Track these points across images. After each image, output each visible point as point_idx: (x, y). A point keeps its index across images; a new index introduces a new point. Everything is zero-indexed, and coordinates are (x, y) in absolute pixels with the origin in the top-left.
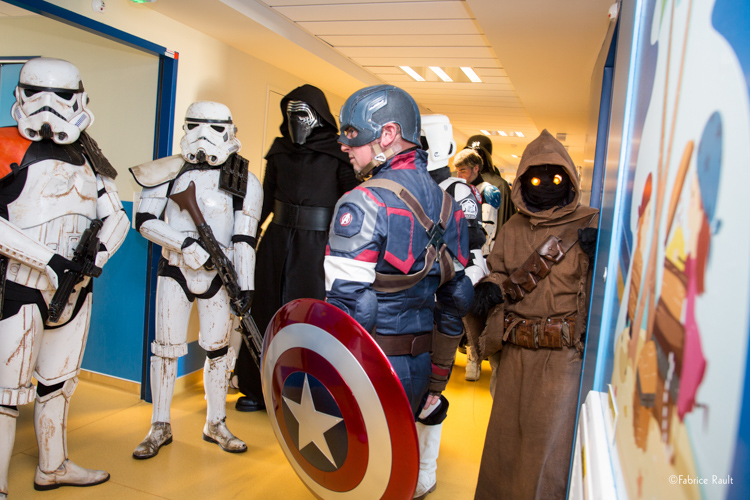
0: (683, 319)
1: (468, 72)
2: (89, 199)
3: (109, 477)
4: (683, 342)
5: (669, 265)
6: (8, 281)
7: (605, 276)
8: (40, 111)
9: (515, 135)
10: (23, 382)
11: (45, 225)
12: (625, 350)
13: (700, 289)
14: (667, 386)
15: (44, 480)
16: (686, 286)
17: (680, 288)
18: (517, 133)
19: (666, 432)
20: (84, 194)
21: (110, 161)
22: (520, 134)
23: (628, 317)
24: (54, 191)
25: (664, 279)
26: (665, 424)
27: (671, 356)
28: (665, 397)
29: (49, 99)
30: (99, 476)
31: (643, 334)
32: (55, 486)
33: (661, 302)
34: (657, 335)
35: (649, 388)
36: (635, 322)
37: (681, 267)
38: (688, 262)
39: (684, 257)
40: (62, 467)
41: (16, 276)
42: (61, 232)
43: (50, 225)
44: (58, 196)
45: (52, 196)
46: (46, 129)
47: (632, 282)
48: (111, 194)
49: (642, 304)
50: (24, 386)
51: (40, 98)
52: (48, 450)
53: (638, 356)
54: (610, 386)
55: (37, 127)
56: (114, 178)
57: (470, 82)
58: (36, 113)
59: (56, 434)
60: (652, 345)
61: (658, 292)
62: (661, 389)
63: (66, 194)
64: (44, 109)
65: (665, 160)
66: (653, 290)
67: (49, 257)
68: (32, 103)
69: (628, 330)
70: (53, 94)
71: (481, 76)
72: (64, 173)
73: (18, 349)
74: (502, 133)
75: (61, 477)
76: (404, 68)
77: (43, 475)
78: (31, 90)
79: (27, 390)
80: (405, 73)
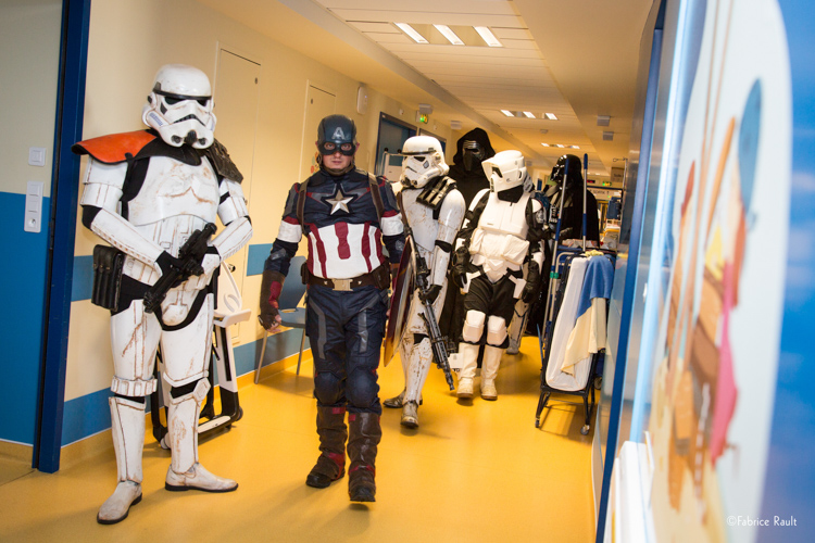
0: (718, 341)
1: (484, 33)
2: (207, 201)
3: (237, 486)
4: (717, 368)
5: (708, 276)
6: (124, 275)
7: (645, 294)
8: (185, 119)
9: (546, 117)
10: (139, 375)
11: (159, 224)
12: (663, 386)
13: (735, 301)
14: (702, 426)
15: (176, 481)
16: (723, 298)
17: (716, 301)
18: (548, 115)
19: (699, 484)
20: (201, 196)
21: (237, 167)
22: (551, 116)
23: (667, 345)
24: (170, 192)
25: (704, 293)
26: (698, 474)
27: (706, 389)
28: (699, 441)
29: (191, 107)
30: (227, 484)
31: (680, 362)
32: (184, 488)
33: (699, 322)
34: (695, 365)
35: (683, 433)
36: (674, 347)
37: (718, 275)
38: (724, 269)
39: (721, 263)
40: (192, 470)
41: (130, 270)
42: (175, 232)
43: (164, 224)
44: (173, 196)
45: (167, 196)
46: (192, 136)
47: (672, 301)
48: (235, 199)
49: (681, 326)
50: (140, 378)
51: (184, 106)
52: (179, 451)
53: (675, 392)
54: (647, 433)
55: (183, 134)
56: (240, 182)
57: (487, 46)
58: (181, 120)
59: (186, 436)
60: (688, 377)
61: (697, 310)
62: (695, 431)
63: (181, 195)
64: (190, 117)
65: (708, 143)
66: (691, 308)
67: (157, 254)
68: (175, 111)
69: (666, 361)
70: (196, 101)
71: (500, 39)
72: (181, 174)
73: (131, 343)
74: (529, 115)
75: (191, 481)
76: (401, 26)
77: (174, 476)
78: (173, 98)
79: (144, 383)
80: (402, 32)
